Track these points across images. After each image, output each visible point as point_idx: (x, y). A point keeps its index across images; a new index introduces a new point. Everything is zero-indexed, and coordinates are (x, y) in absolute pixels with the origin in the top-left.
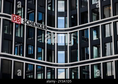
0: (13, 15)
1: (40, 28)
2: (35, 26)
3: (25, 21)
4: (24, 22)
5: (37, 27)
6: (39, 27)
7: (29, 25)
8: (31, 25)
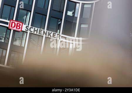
0: (11, 21)
1: (51, 36)
2: (43, 35)
3: (29, 28)
4: (27, 29)
5: (46, 35)
6: (48, 36)
7: (34, 32)
8: (37, 33)
